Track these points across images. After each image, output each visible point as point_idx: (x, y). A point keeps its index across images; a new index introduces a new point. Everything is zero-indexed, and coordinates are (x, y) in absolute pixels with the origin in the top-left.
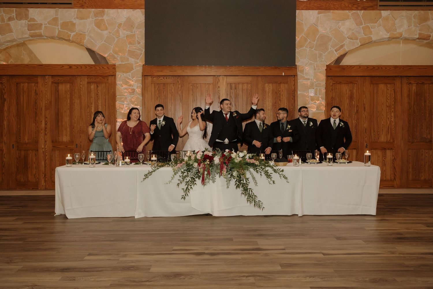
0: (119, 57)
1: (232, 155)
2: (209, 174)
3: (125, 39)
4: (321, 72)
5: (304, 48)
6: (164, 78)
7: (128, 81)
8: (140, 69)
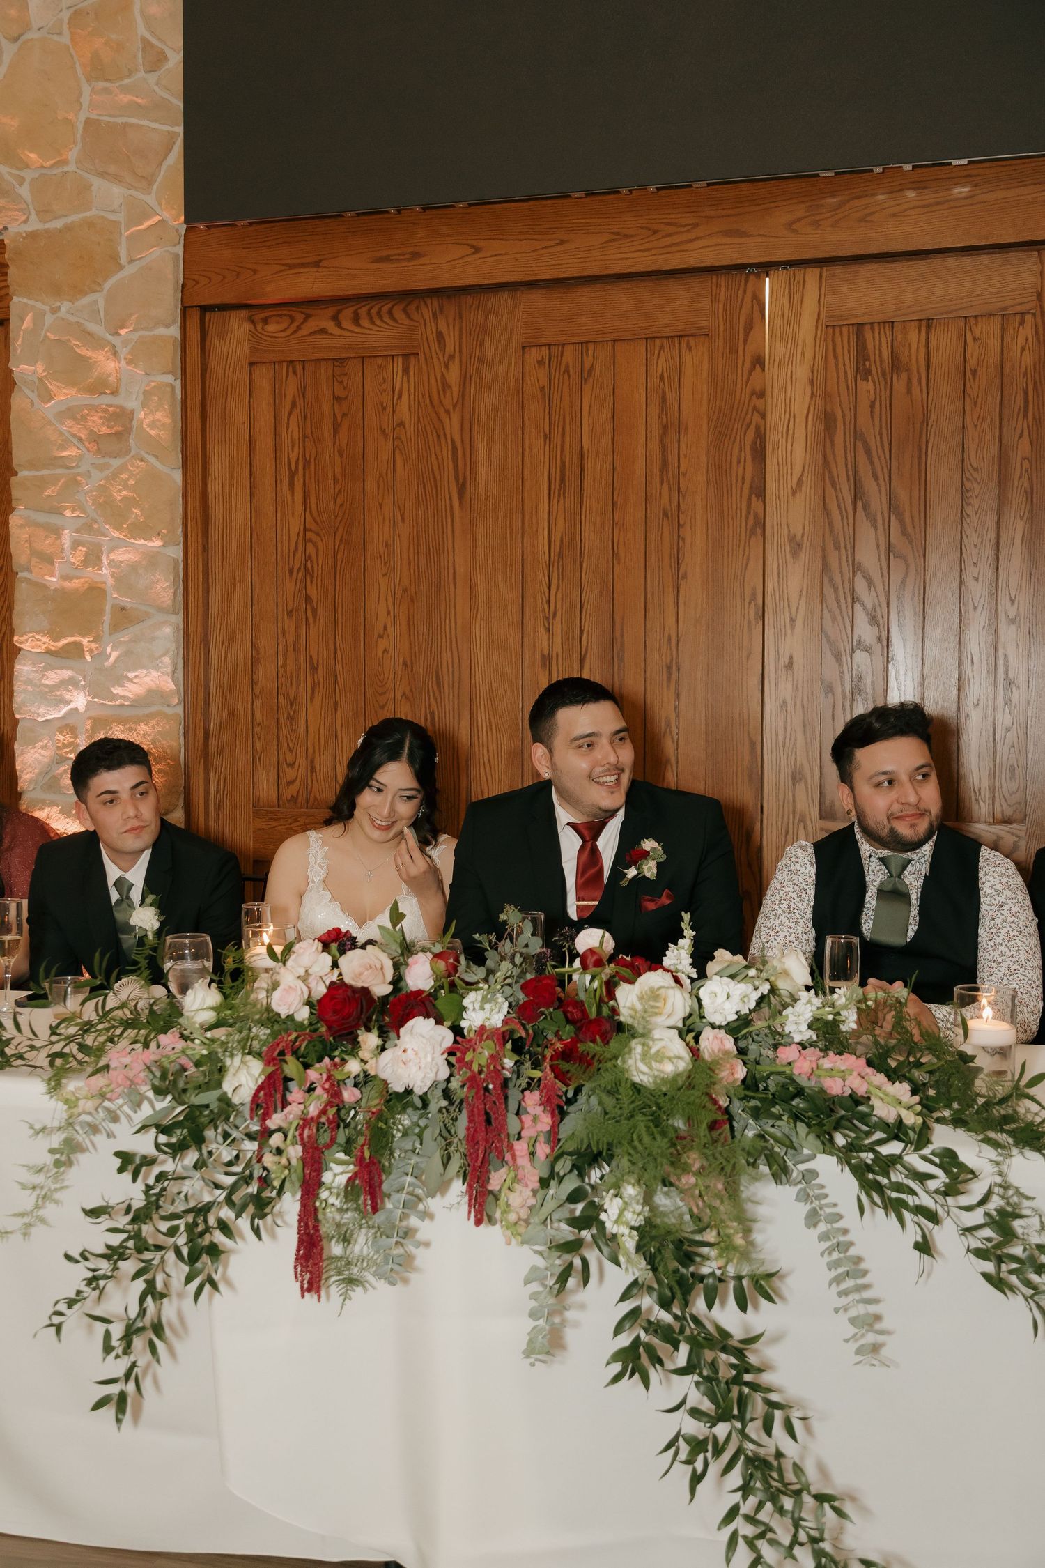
0: (26, 185)
2: (367, 1182)
3: (66, 39)
6: (335, 318)
7: (84, 352)
8: (167, 259)
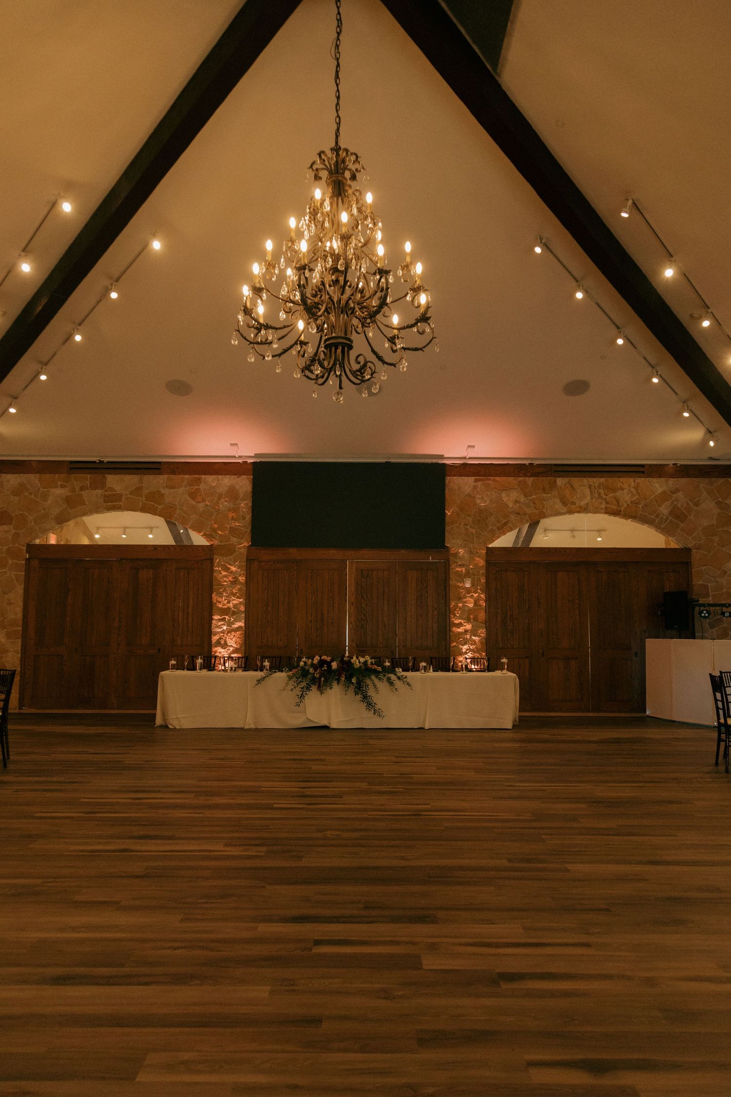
0: (218, 537)
1: (352, 660)
2: (326, 681)
4: (479, 556)
5: (458, 525)
7: (229, 566)
8: (244, 551)
